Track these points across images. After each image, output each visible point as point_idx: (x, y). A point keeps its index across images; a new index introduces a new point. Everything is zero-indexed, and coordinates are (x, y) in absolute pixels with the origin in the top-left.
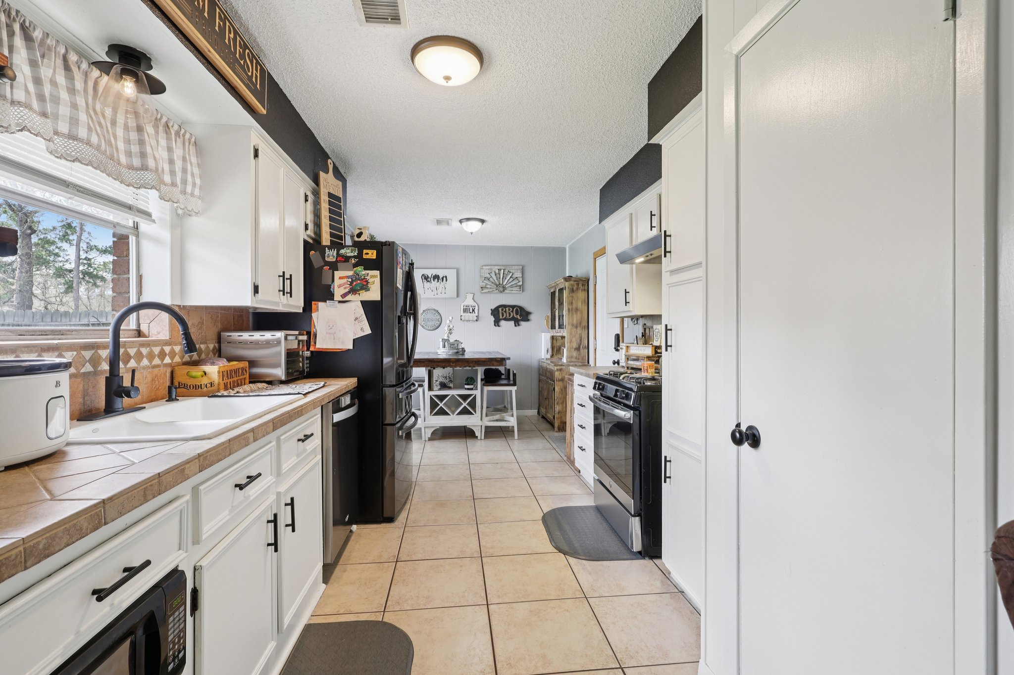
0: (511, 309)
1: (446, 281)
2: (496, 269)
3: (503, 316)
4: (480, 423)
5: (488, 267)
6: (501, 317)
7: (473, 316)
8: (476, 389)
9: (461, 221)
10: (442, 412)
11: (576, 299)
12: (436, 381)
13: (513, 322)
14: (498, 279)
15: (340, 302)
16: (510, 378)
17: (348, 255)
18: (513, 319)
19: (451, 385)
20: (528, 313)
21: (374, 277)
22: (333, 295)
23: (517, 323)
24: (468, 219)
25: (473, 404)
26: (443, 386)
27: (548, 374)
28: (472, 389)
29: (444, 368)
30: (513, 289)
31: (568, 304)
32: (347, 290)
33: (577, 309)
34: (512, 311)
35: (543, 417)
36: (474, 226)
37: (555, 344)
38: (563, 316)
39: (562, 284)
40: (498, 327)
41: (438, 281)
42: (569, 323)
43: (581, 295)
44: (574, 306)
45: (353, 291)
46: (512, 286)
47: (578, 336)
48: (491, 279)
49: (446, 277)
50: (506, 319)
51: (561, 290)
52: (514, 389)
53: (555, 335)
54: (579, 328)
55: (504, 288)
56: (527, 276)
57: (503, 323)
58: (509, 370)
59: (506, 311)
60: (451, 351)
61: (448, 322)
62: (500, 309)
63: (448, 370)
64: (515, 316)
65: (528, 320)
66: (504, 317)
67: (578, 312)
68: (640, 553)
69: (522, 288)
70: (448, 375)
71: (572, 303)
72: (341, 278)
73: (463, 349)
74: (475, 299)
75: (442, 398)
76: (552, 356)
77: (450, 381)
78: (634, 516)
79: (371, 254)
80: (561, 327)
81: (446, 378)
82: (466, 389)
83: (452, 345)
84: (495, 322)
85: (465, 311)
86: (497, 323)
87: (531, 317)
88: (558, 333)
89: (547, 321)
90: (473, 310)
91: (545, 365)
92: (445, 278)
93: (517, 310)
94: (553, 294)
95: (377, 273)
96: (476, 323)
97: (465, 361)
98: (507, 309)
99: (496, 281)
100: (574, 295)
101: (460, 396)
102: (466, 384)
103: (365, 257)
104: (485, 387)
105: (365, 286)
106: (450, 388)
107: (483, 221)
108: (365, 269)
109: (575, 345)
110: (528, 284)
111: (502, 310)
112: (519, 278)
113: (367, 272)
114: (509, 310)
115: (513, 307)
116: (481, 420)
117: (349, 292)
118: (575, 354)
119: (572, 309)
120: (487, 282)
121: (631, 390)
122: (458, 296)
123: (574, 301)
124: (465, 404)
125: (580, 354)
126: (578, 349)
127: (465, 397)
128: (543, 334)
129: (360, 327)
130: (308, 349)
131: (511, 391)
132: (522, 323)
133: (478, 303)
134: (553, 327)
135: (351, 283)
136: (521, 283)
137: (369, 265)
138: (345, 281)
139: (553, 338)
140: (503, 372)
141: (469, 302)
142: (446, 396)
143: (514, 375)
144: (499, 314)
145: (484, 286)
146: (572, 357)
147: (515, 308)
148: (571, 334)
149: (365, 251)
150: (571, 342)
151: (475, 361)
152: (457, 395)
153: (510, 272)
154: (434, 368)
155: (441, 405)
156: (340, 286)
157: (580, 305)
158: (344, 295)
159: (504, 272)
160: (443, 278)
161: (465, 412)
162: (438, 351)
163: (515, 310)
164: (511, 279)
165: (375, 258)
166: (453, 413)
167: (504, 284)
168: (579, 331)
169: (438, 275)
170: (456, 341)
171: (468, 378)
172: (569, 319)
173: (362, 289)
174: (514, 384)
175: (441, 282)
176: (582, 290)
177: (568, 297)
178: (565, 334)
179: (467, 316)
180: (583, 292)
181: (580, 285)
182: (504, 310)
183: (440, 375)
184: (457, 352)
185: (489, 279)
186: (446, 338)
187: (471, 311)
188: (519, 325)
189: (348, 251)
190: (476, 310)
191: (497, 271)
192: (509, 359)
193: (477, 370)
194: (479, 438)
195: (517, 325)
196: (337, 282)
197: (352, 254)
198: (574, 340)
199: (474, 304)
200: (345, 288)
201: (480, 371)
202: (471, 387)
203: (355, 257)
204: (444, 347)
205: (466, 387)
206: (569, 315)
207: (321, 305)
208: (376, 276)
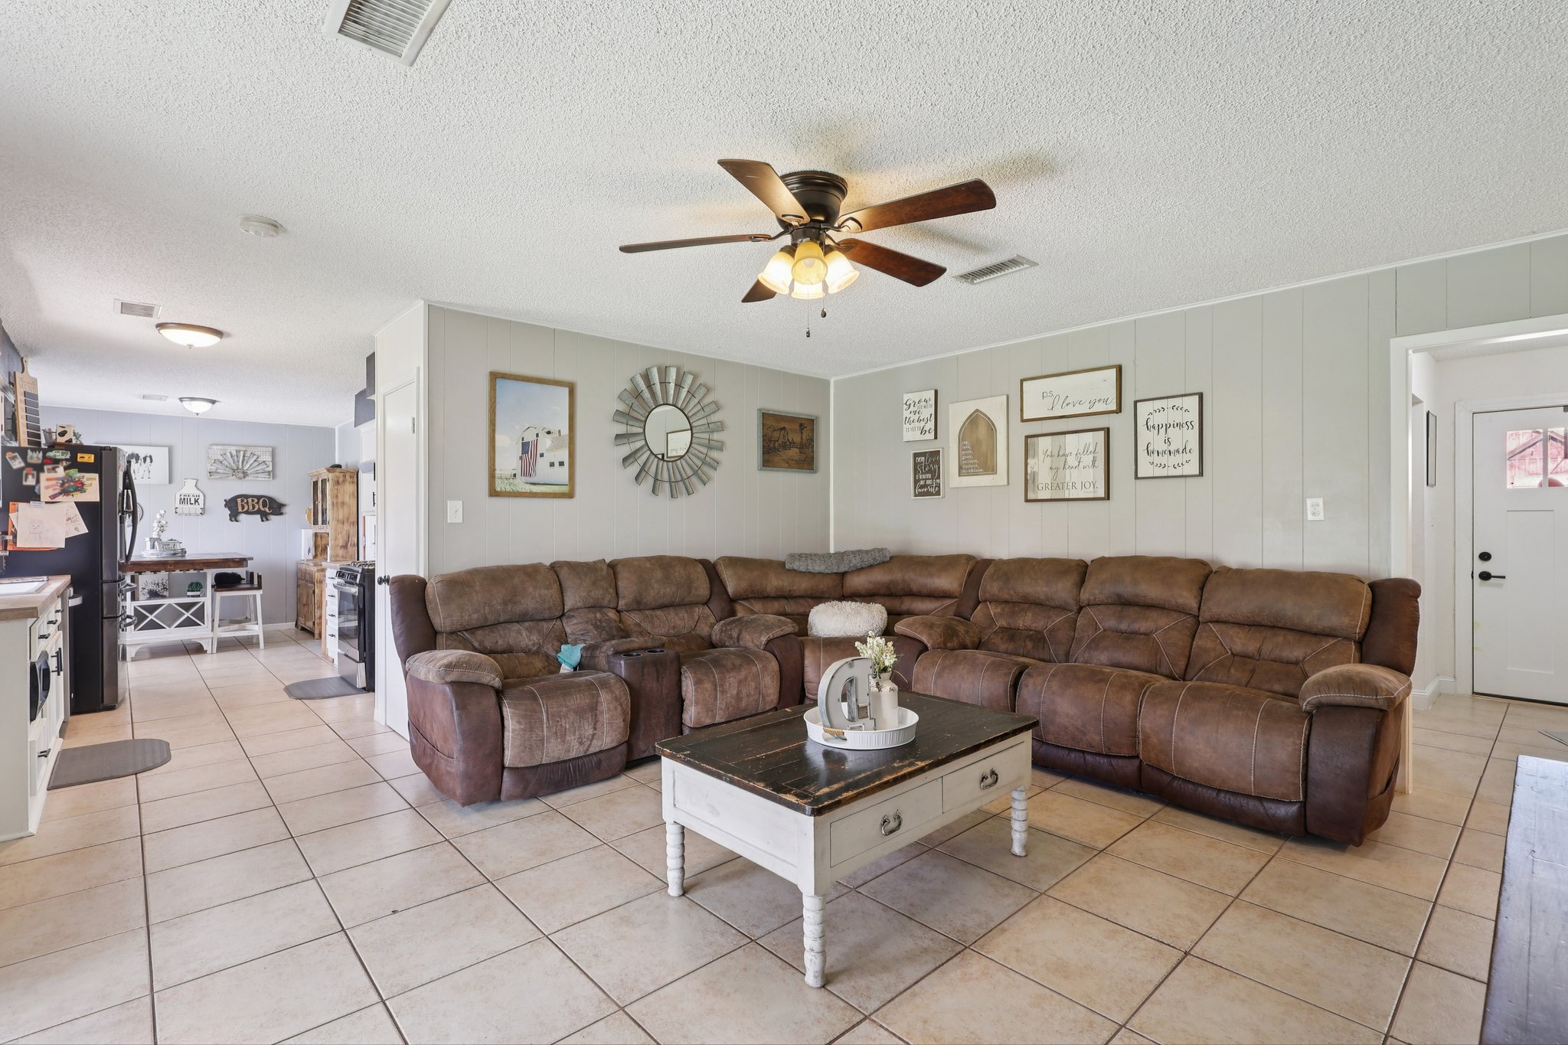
0: (256, 500)
1: (151, 462)
2: (233, 450)
3: (243, 508)
4: (211, 635)
5: (222, 447)
6: (240, 510)
7: (198, 508)
8: (205, 595)
9: (181, 399)
10: (153, 626)
11: (342, 492)
12: (144, 589)
13: (259, 516)
14: (236, 462)
15: (46, 503)
16: (254, 582)
17: (57, 457)
18: (259, 512)
19: (166, 593)
20: (281, 506)
21: (92, 481)
22: (39, 496)
23: (264, 516)
24: (192, 399)
25: (200, 614)
26: (154, 594)
27: (308, 577)
28: (199, 596)
29: (155, 572)
30: (259, 475)
31: (332, 497)
32: (57, 491)
33: (343, 503)
34: (258, 503)
35: (303, 629)
36: (201, 408)
37: (319, 542)
38: (326, 509)
39: (325, 475)
40: (235, 522)
41: (137, 462)
42: (333, 518)
43: (349, 488)
44: (340, 500)
45: (65, 492)
46: (257, 473)
47: (344, 533)
48: (225, 462)
49: (151, 457)
50: (247, 513)
51: (324, 481)
52: (258, 593)
53: (319, 531)
54: (345, 524)
55: (245, 474)
56: (279, 459)
57: (242, 517)
58: (252, 574)
59: (247, 503)
60: (165, 553)
61: (158, 516)
62: (239, 500)
63: (163, 575)
64: (262, 509)
65: (282, 514)
66: (246, 509)
67: (345, 508)
68: (364, 688)
69: (272, 474)
70: (160, 582)
71: (337, 496)
72: (48, 480)
73: (182, 549)
74: (199, 486)
75: (151, 609)
76: (315, 556)
77: (164, 588)
78: (360, 662)
79: (89, 458)
80: (324, 522)
81: (158, 584)
82: (188, 596)
83: (165, 546)
84: (231, 516)
85: (183, 501)
86: (234, 516)
87: (284, 510)
88: (321, 529)
89: (309, 515)
90: (196, 501)
91: (304, 567)
92: (148, 459)
93: (264, 502)
94: (315, 484)
95: (96, 476)
96: (200, 517)
97: (189, 563)
98: (250, 500)
99: (233, 464)
100: (339, 487)
101: (179, 605)
102: (188, 591)
103: (79, 460)
104: (217, 593)
105: (80, 487)
106: (164, 597)
107: (213, 402)
108: (79, 472)
109: (341, 542)
110: (279, 471)
111: (242, 501)
112: (267, 463)
113: (82, 474)
114: (253, 501)
115: (259, 497)
116: (212, 630)
117: (60, 494)
118: (341, 552)
119: (337, 503)
120: (218, 465)
121: (358, 572)
122: (170, 482)
123: (339, 495)
124: (187, 615)
125: (347, 552)
126: (345, 547)
127: (187, 607)
128: (303, 530)
129: (74, 528)
130: (5, 549)
131: (255, 596)
132: (272, 517)
133: (206, 492)
134: (315, 522)
135: (62, 485)
136: (270, 469)
137: (85, 468)
138: (54, 482)
139: (316, 535)
140: (244, 576)
141: (190, 489)
142: (159, 606)
143: (259, 577)
144: (235, 507)
145: (214, 471)
146: (337, 556)
147: (262, 499)
148: (336, 530)
149: (79, 455)
150: (336, 539)
151: (204, 563)
152: (176, 604)
153: (254, 455)
154: (140, 573)
155: (151, 617)
156: (47, 488)
157: (347, 499)
158: (54, 496)
159: (244, 454)
160: (145, 459)
161: (188, 623)
162: (143, 553)
163: (261, 501)
164: (256, 463)
165: (93, 461)
166: (169, 626)
167: (245, 468)
168: (346, 527)
169: (137, 455)
170: (172, 540)
171: (192, 584)
172: (333, 514)
173: (76, 490)
174: (260, 587)
175: (143, 463)
176: (349, 483)
177: (332, 490)
178: (328, 531)
179: (186, 508)
180: (351, 485)
181: (348, 477)
182: (245, 501)
183: (149, 581)
184: (174, 554)
185: (221, 462)
186: (155, 535)
187: (193, 501)
188: (267, 520)
189: (58, 454)
190: (201, 501)
191: (234, 453)
192: (252, 559)
193: (205, 574)
194: (209, 651)
195: (264, 519)
196: (43, 483)
197: (64, 457)
198: (340, 536)
199: (197, 492)
200: (54, 490)
201: (210, 574)
202: (198, 593)
203: (66, 460)
204: (153, 547)
205: (189, 593)
206: (333, 509)
207: (21, 506)
208: (95, 479)
